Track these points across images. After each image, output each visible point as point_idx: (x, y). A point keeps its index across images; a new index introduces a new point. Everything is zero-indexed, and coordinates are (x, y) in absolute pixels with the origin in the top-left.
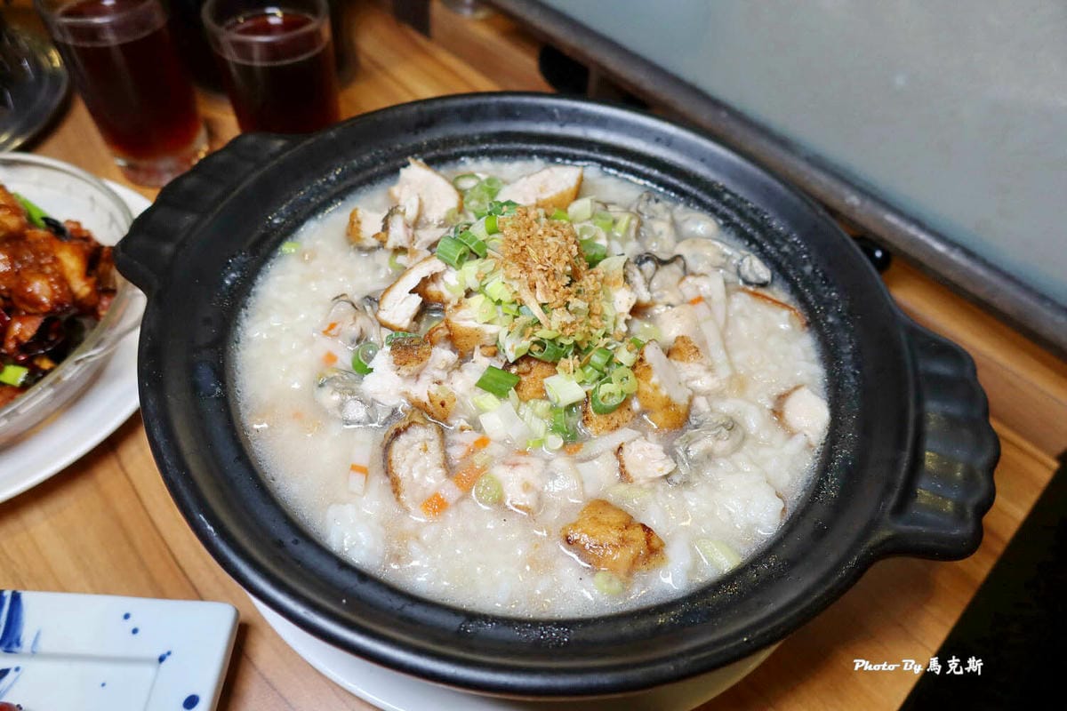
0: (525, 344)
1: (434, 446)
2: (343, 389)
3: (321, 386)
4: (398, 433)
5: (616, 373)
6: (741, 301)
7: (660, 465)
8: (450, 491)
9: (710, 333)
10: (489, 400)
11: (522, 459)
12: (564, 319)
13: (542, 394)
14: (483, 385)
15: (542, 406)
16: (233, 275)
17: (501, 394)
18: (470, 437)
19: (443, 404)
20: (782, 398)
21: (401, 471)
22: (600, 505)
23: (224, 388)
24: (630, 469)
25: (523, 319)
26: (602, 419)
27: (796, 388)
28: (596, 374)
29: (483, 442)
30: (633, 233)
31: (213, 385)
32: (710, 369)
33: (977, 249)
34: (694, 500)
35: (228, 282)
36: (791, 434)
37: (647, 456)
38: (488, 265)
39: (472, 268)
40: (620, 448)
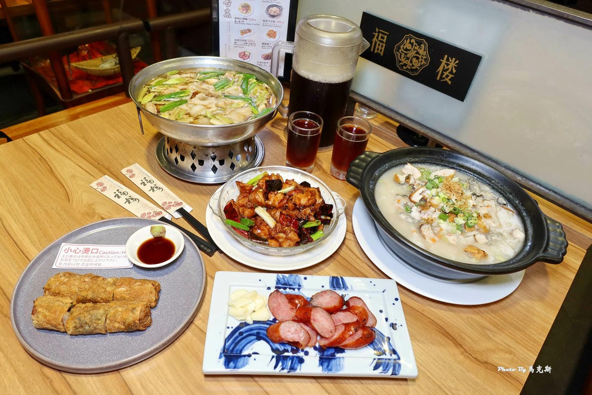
0: (452, 209)
1: (430, 229)
2: (406, 215)
3: (400, 213)
4: (422, 225)
5: (473, 218)
6: (499, 208)
7: (485, 240)
8: (436, 238)
9: (492, 214)
10: (441, 221)
11: (452, 235)
12: (461, 204)
13: (454, 221)
14: (440, 218)
15: (454, 224)
17: (445, 220)
18: (438, 229)
19: (432, 220)
20: (512, 231)
21: (424, 233)
22: (471, 246)
24: (477, 240)
25: (451, 203)
26: (469, 229)
27: (516, 229)
28: (467, 219)
29: (442, 230)
32: (494, 222)
34: (493, 248)
35: (370, 187)
36: (515, 239)
37: (481, 238)
38: (439, 190)
39: (434, 191)
40: (475, 235)
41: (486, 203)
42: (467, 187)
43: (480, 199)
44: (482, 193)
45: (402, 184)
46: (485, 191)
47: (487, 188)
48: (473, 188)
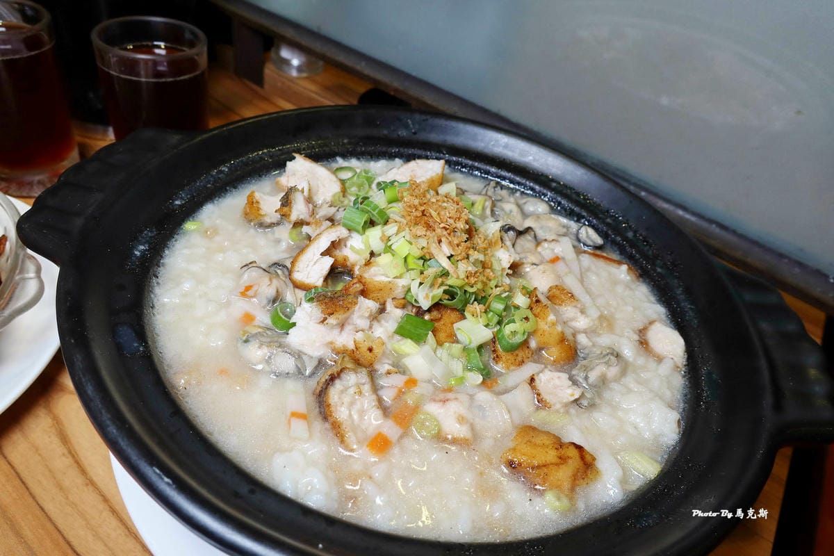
0: (438, 292)
1: (367, 388)
2: (270, 342)
3: (246, 341)
4: (333, 378)
5: (517, 315)
6: (587, 260)
7: (569, 391)
8: (390, 429)
9: (571, 283)
10: (407, 346)
11: (450, 395)
12: (470, 269)
13: (453, 339)
14: (402, 332)
15: (456, 348)
16: (142, 247)
17: (419, 339)
18: (398, 380)
19: (370, 350)
20: (642, 332)
21: (341, 414)
22: (528, 431)
23: (147, 346)
24: (545, 396)
25: (431, 271)
26: (510, 357)
27: (651, 323)
28: (496, 319)
29: (412, 382)
30: (488, 212)
31: (136, 345)
32: (583, 312)
33: (726, 223)
34: (601, 418)
35: (137, 253)
36: (660, 359)
37: (555, 384)
38: (391, 229)
39: (375, 234)
40: (532, 380)
41: (546, 250)
42: (484, 209)
43: (526, 242)
44: (528, 223)
45: (272, 225)
46: (538, 217)
47: (538, 207)
48: (503, 210)
